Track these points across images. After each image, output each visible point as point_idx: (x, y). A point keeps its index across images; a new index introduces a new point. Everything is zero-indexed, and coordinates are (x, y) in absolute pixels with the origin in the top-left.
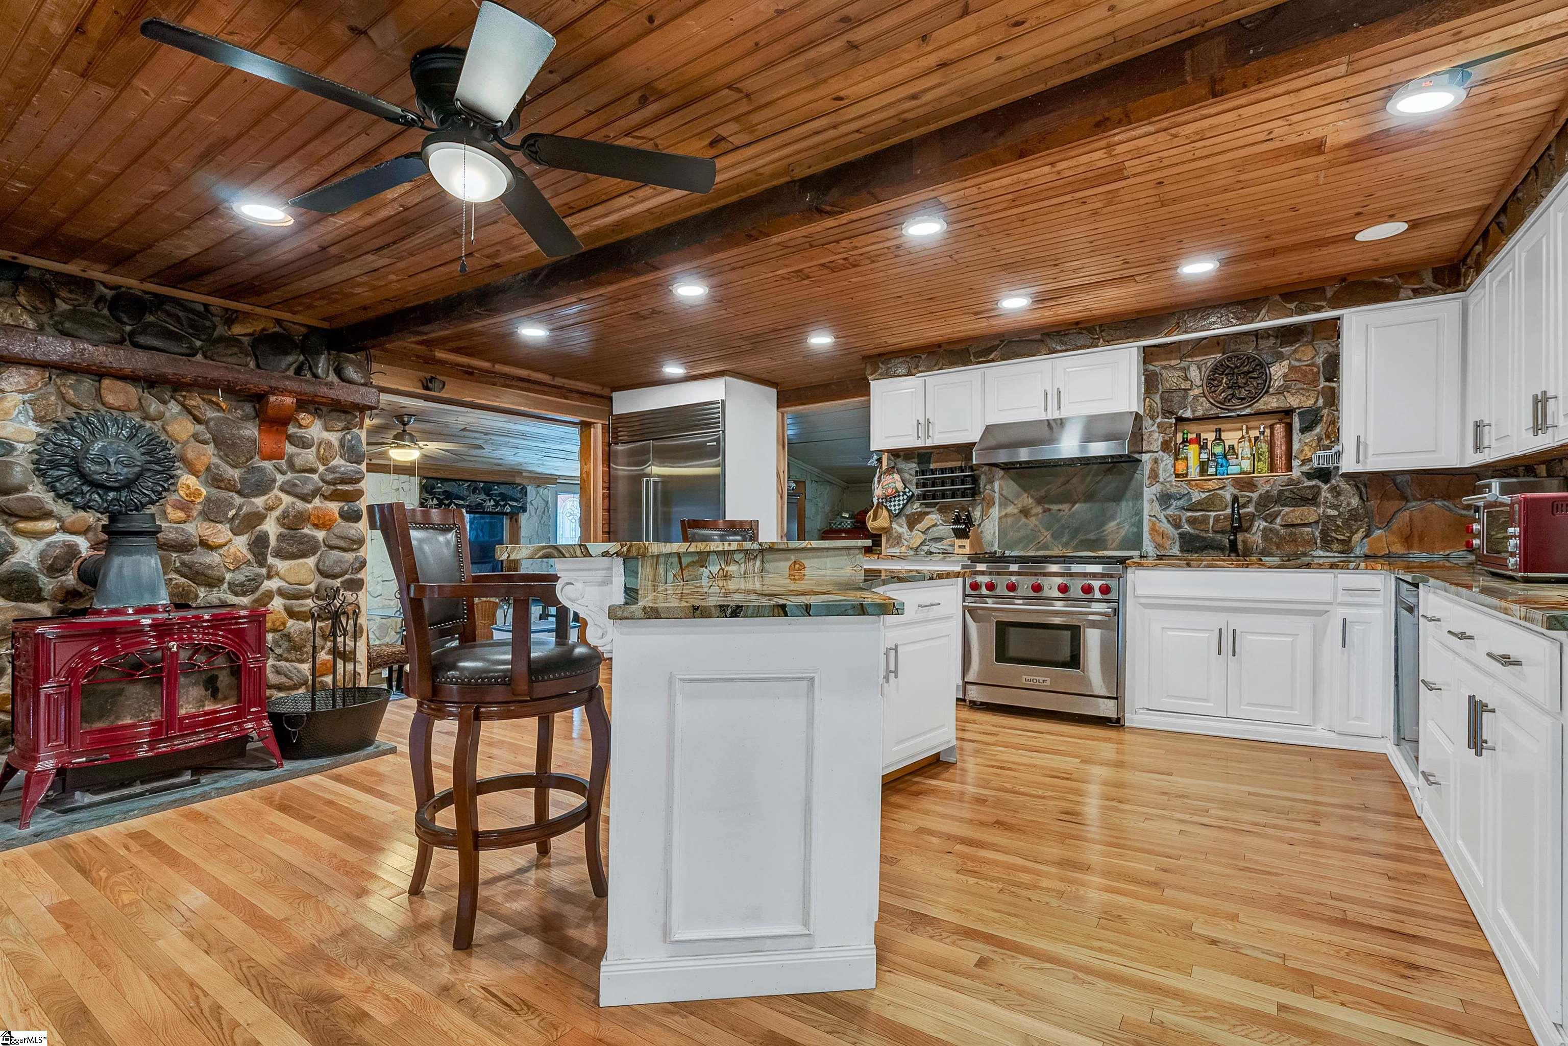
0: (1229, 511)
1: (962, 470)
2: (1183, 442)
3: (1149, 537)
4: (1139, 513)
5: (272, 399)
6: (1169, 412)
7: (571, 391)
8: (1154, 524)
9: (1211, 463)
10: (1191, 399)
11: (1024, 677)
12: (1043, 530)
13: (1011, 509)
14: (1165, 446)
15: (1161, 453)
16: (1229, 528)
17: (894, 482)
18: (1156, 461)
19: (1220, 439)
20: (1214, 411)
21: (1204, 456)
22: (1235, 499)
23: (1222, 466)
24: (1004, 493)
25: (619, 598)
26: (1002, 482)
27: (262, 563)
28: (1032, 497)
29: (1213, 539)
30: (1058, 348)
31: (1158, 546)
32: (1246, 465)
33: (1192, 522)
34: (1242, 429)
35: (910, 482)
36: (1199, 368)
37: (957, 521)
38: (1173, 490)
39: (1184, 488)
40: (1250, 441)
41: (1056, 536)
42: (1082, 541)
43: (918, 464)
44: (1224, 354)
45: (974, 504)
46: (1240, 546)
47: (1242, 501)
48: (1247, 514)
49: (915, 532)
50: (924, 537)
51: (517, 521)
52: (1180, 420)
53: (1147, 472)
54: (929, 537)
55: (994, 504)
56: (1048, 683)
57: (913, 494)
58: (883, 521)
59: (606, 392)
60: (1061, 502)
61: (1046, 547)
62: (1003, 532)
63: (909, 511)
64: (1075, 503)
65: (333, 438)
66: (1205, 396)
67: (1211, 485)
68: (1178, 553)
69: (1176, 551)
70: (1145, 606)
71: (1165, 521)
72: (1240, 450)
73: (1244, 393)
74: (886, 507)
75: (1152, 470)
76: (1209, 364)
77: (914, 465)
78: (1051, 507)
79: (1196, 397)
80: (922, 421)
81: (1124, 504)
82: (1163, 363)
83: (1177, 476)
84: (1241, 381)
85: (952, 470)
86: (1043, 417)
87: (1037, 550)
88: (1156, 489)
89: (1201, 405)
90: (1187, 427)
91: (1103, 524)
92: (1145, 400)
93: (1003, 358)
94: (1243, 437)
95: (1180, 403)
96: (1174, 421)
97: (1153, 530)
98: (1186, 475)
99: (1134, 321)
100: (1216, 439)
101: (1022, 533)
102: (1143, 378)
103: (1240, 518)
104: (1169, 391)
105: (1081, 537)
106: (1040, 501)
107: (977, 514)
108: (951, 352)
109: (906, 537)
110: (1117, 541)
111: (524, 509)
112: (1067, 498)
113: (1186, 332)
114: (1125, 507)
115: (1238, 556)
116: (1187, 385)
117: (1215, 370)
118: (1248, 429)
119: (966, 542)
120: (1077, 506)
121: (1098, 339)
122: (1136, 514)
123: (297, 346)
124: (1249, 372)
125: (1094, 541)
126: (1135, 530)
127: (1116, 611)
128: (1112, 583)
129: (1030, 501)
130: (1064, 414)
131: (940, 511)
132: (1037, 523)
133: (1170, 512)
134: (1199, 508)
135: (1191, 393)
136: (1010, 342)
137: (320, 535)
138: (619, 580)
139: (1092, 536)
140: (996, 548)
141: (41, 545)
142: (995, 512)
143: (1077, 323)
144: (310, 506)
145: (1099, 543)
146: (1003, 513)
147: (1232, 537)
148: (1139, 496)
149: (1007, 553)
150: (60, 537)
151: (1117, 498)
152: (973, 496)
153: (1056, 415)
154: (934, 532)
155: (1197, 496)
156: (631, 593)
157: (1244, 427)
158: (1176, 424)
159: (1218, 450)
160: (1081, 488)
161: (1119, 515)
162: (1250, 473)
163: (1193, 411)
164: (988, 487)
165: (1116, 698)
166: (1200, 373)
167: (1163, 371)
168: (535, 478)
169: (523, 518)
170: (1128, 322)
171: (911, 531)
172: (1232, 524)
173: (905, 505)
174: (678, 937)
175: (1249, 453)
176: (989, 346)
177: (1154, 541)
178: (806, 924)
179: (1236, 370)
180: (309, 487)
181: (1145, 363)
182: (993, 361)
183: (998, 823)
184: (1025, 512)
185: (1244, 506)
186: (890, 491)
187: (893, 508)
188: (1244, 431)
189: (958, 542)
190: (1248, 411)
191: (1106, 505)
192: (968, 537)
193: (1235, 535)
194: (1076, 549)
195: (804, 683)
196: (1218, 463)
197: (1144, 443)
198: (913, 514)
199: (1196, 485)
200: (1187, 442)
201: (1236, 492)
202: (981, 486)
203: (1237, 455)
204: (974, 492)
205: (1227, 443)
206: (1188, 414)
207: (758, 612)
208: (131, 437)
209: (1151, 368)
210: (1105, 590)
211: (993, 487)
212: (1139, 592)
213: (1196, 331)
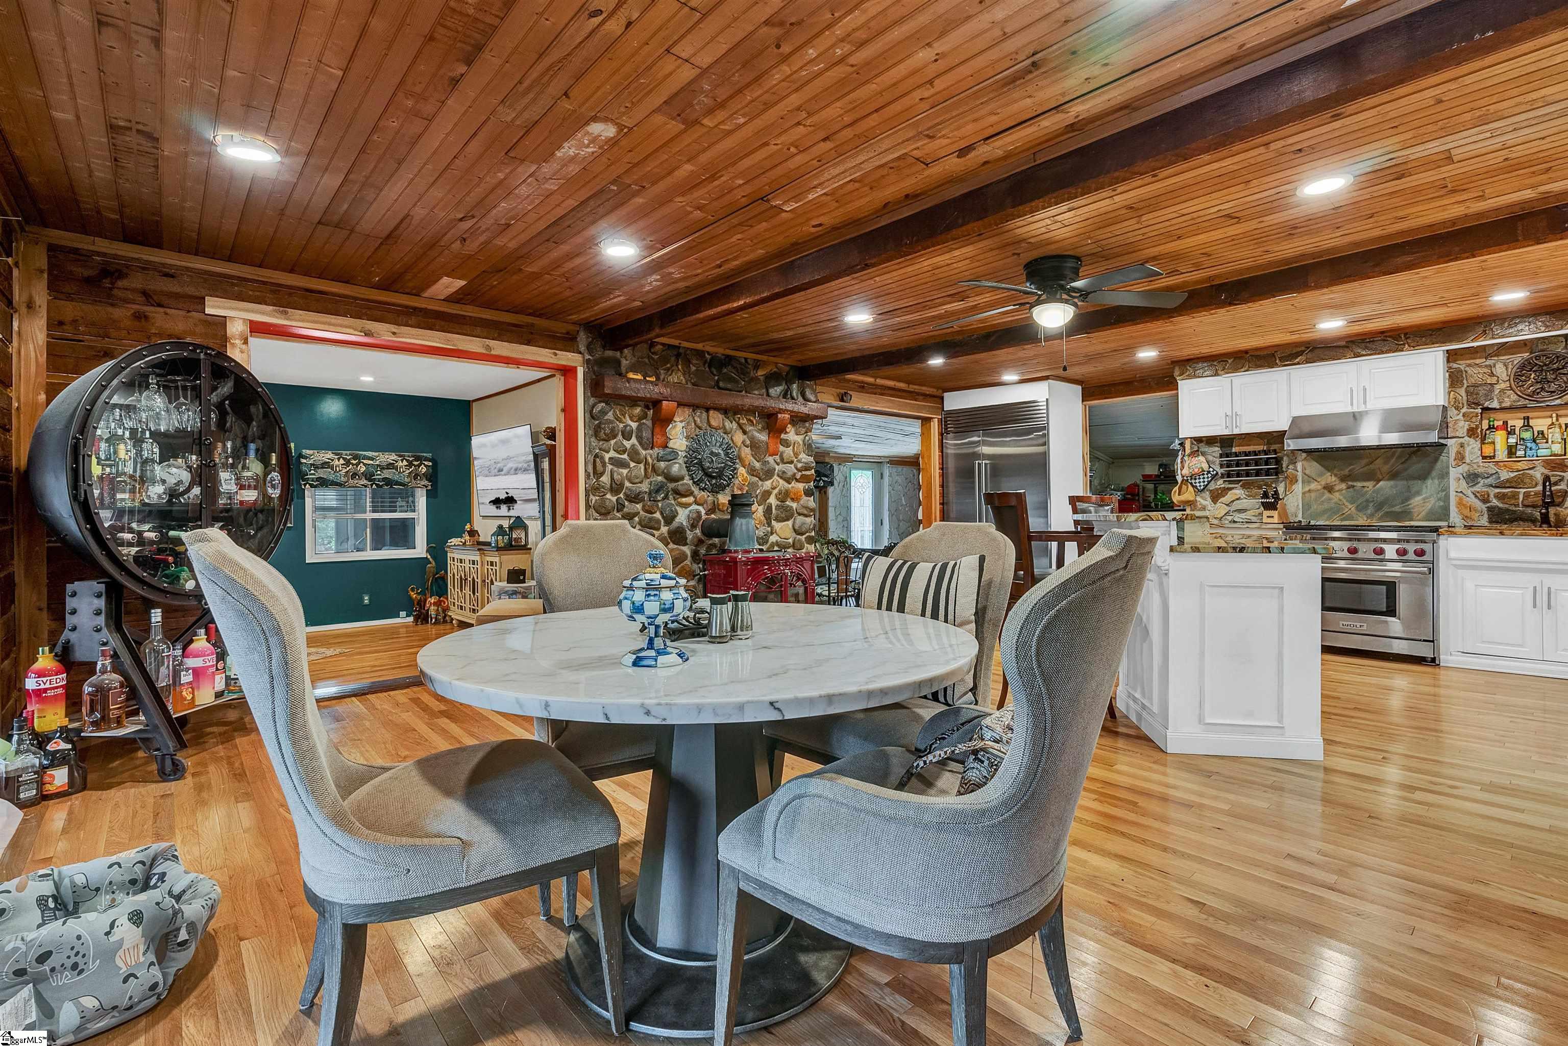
0: (1540, 488)
1: (1266, 453)
2: (1490, 428)
3: (1456, 510)
4: (1446, 490)
5: (779, 416)
6: (1474, 403)
7: (918, 394)
8: (1461, 499)
9: (1519, 447)
10: (1497, 392)
11: (1341, 623)
12: (1347, 504)
13: (1314, 486)
14: (1472, 432)
15: (1467, 438)
16: (1540, 503)
17: (1200, 463)
18: (1462, 445)
19: (1528, 425)
20: (1522, 402)
21: (1512, 440)
22: (1547, 479)
23: (1531, 449)
24: (1307, 472)
25: (1175, 542)
26: (1305, 463)
27: (769, 524)
28: (1336, 475)
29: (1523, 512)
30: (1364, 353)
31: (1465, 518)
32: (1557, 448)
33: (1501, 497)
34: (1551, 417)
35: (1214, 463)
36: (1506, 366)
37: (1265, 495)
38: (1481, 470)
39: (1492, 468)
40: (1560, 427)
41: (1360, 509)
42: (1387, 512)
43: (1221, 447)
44: (1531, 353)
45: (1276, 481)
46: (1552, 519)
47: (1553, 479)
48: (1559, 491)
49: (1218, 504)
50: (1228, 508)
51: (825, 493)
52: (1486, 409)
53: (1453, 455)
54: (1233, 508)
55: (1297, 481)
56: (1365, 628)
57: (1217, 473)
58: (1189, 494)
59: (939, 393)
60: (1365, 480)
61: (1350, 517)
62: (1306, 506)
63: (1212, 486)
64: (1379, 481)
65: (799, 439)
66: (1512, 389)
67: (1521, 466)
68: (1487, 524)
69: (1484, 521)
70: (1457, 567)
71: (1473, 496)
72: (1550, 436)
73: (1553, 387)
74: (1191, 484)
75: (1458, 453)
76: (1515, 362)
77: (1217, 449)
78: (1355, 484)
79: (1502, 391)
80: (1229, 413)
81: (1429, 482)
82: (1468, 362)
83: (1484, 458)
84: (1550, 376)
85: (1255, 453)
86: (1349, 409)
87: (1342, 520)
88: (1463, 469)
89: (1509, 397)
90: (1493, 415)
91: (1408, 499)
92: (1449, 393)
93: (1308, 361)
94: (1553, 424)
95: (1486, 395)
96: (1480, 411)
97: (1460, 504)
98: (1494, 457)
99: (1441, 329)
100: (1524, 426)
101: (1326, 506)
102: (1447, 374)
103: (1552, 496)
104: (1475, 386)
105: (1386, 509)
106: (1343, 479)
107: (1281, 489)
108: (1258, 357)
109: (1209, 508)
110: (1423, 513)
111: (832, 484)
112: (1371, 476)
113: (1493, 338)
114: (1430, 486)
115: (1551, 526)
116: (1494, 380)
117: (1522, 367)
118: (1557, 416)
119: (1275, 514)
120: (1381, 483)
121: (1404, 344)
122: (1443, 491)
123: (783, 379)
124: (1559, 369)
125: (1399, 513)
126: (1442, 504)
127: (1431, 571)
128: (1427, 547)
129: (1334, 479)
130: (1369, 406)
131: (1243, 486)
132: (1341, 498)
133: (1477, 488)
134: (1508, 485)
135: (1497, 387)
136: (1315, 348)
137: (794, 505)
138: (1174, 533)
139: (1397, 509)
140: (1300, 518)
141: (687, 511)
142: (1298, 488)
143: (1382, 332)
144: (790, 486)
145: (1406, 514)
146: (1307, 489)
147: (1543, 511)
148: (1445, 475)
149: (1313, 523)
150: (694, 507)
151: (1423, 476)
152: (1276, 475)
153: (1362, 408)
154: (1238, 505)
155: (1505, 475)
156: (1181, 540)
157: (1554, 415)
158: (1481, 414)
159: (1527, 435)
160: (1386, 468)
161: (1424, 491)
162: (1561, 455)
163: (1500, 403)
164: (1290, 467)
165: (1433, 641)
166: (1507, 369)
167: (1467, 369)
168: (839, 458)
169: (830, 490)
170: (1433, 330)
171: (1215, 503)
172: (1543, 500)
173: (1209, 482)
174: (1208, 721)
175: (1559, 437)
176: (1294, 351)
177: (1461, 514)
178: (1280, 721)
179: (1545, 368)
180: (790, 474)
181: (1448, 361)
182: (1298, 363)
183: (1355, 708)
184: (1329, 488)
185: (1556, 484)
186: (1196, 470)
187: (1198, 485)
188: (1554, 419)
189: (1267, 513)
190: (1558, 402)
191: (1411, 483)
192: (1276, 509)
193: (1547, 509)
194: (1381, 519)
195: (1277, 591)
196: (1526, 447)
197: (1449, 430)
198: (1217, 489)
199: (1505, 466)
200: (1494, 428)
201: (1546, 472)
202: (1284, 466)
203: (1547, 440)
204: (1277, 472)
205: (1536, 429)
206: (1495, 404)
207: (1254, 551)
208: (720, 446)
209: (1455, 366)
210: (1420, 553)
211: (1296, 467)
212: (1452, 554)
213: (1503, 337)
